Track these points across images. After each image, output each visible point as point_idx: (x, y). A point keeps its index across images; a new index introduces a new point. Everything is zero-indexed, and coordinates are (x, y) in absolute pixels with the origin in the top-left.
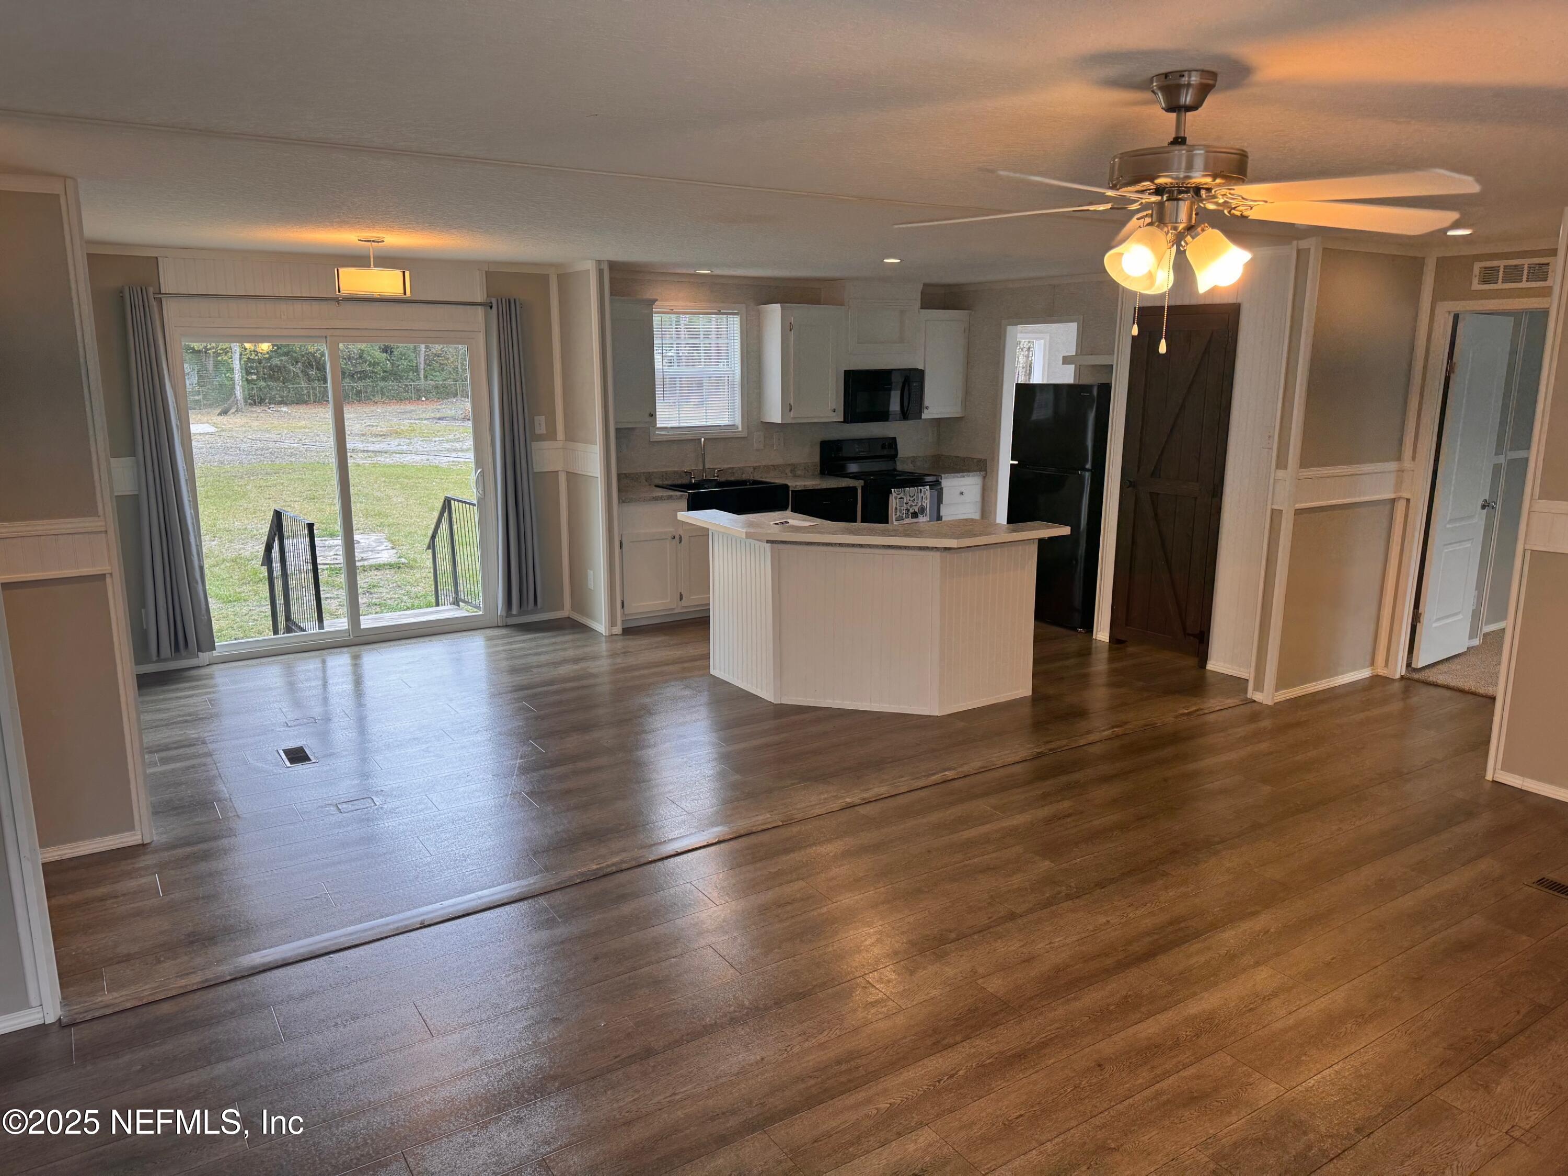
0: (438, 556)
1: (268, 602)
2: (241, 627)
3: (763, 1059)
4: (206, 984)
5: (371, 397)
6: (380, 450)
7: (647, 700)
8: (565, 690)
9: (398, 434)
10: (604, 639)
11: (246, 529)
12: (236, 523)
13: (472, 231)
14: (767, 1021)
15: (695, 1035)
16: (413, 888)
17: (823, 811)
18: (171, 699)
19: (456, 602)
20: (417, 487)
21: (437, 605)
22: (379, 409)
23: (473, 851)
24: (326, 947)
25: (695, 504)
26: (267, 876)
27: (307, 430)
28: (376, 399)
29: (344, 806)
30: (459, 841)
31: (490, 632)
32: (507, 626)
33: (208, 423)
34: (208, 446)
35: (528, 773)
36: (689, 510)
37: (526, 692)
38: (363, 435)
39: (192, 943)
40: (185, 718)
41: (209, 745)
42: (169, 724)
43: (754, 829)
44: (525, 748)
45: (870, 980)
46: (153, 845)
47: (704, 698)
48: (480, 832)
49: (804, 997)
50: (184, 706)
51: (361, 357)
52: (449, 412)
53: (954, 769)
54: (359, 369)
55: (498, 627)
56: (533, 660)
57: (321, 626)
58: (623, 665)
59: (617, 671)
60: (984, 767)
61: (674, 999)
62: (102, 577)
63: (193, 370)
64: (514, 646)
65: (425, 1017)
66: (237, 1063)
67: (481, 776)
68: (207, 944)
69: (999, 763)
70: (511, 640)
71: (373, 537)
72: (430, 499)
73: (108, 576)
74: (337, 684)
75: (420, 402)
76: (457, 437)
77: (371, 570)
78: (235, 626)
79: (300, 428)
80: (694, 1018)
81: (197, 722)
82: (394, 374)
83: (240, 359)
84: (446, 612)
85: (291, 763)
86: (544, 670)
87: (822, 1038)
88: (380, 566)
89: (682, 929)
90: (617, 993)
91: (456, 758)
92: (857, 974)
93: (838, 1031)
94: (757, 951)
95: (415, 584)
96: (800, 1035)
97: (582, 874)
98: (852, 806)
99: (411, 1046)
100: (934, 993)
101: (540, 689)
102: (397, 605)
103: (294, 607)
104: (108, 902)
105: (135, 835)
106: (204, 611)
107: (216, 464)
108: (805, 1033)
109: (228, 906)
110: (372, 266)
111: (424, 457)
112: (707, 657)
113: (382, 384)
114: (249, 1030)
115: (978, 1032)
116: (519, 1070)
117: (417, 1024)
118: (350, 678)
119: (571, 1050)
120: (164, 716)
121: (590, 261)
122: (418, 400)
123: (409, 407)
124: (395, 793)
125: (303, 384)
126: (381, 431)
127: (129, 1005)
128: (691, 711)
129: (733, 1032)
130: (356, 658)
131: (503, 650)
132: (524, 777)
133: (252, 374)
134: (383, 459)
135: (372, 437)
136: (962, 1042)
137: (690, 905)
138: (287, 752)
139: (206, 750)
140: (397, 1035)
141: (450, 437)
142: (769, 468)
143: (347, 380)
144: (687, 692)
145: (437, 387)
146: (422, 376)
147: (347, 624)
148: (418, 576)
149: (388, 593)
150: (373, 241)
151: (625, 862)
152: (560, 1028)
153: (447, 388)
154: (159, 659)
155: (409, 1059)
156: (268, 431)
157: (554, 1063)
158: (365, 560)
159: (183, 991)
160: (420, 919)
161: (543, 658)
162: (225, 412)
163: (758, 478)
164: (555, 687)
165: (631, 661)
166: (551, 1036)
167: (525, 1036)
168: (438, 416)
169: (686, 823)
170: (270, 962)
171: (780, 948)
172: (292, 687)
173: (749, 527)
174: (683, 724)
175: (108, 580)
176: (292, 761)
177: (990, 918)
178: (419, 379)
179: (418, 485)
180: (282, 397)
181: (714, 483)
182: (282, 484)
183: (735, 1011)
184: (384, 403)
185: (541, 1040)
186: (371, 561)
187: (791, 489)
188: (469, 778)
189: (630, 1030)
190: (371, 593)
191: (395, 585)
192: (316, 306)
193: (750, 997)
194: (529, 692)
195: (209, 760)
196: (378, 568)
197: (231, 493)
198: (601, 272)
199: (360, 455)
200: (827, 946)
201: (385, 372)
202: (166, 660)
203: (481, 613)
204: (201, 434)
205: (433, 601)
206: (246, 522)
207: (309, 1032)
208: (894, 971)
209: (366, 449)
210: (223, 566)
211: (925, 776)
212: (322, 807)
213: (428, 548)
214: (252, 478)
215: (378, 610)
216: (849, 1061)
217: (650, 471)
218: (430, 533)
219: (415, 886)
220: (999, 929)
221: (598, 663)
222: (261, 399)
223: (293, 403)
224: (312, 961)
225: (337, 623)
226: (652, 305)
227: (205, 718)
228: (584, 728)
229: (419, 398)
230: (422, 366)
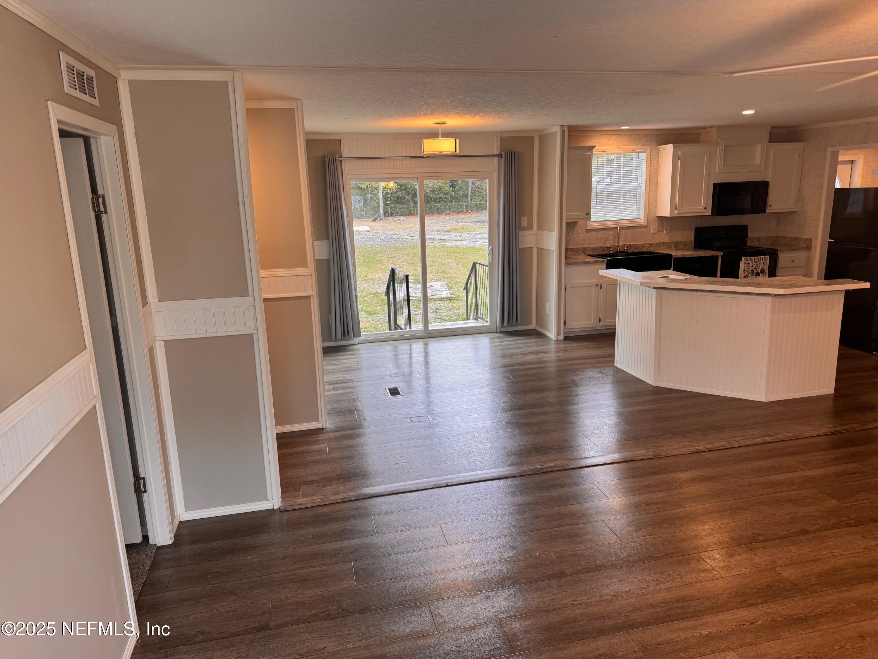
0: (469, 294)
1: (387, 316)
2: (375, 327)
3: (629, 590)
4: (344, 500)
5: (444, 211)
6: (446, 239)
7: (576, 378)
8: (529, 369)
9: (455, 230)
10: (553, 342)
11: (381, 278)
12: (376, 275)
13: (492, 113)
14: (634, 569)
15: (589, 570)
16: (444, 465)
17: (680, 452)
18: (340, 359)
19: (477, 319)
20: (463, 258)
21: (468, 319)
22: (447, 218)
23: (475, 450)
24: (399, 490)
25: (610, 266)
26: (376, 450)
27: (412, 229)
28: (447, 212)
29: (414, 419)
30: (469, 444)
31: (492, 335)
32: (501, 332)
33: (367, 225)
34: (367, 237)
35: (506, 412)
36: (607, 268)
37: (508, 368)
38: (439, 231)
39: (340, 479)
40: (346, 369)
41: (355, 383)
42: (338, 371)
43: (635, 458)
44: (505, 398)
45: (702, 556)
46: (326, 429)
47: (610, 379)
48: (479, 440)
49: (659, 559)
50: (345, 363)
51: (440, 190)
52: (482, 218)
53: (773, 436)
54: (439, 196)
55: (497, 332)
56: (514, 351)
57: (410, 328)
58: (562, 357)
59: (559, 360)
60: (795, 437)
61: (579, 547)
62: (308, 297)
63: (362, 199)
64: (504, 343)
65: (445, 534)
66: (355, 542)
67: (482, 411)
68: (346, 480)
69: (806, 435)
70: (502, 340)
71: (440, 284)
72: (468, 264)
73: (311, 297)
74: (416, 357)
75: (468, 213)
76: (485, 231)
77: (437, 301)
78: (373, 326)
79: (409, 228)
80: (590, 560)
81: (350, 371)
82: (455, 199)
83: (383, 193)
84: (472, 323)
85: (391, 395)
86: (519, 357)
87: (668, 585)
88: (442, 299)
89: (587, 509)
90: (547, 538)
91: (470, 400)
92: (694, 552)
93: (678, 582)
94: (631, 529)
95: (458, 309)
96: (654, 581)
97: (532, 470)
98: (700, 452)
99: (437, 547)
100: (744, 571)
101: (516, 367)
102: (449, 319)
103: (398, 317)
104: (305, 454)
105: (318, 423)
106: (356, 317)
107: (369, 246)
108: (657, 580)
109: (357, 463)
110: (440, 137)
111: (467, 242)
112: (613, 356)
113: (449, 204)
114: (361, 526)
115: (774, 600)
116: (491, 571)
117: (440, 537)
118: (423, 355)
119: (519, 565)
120: (336, 367)
121: (557, 127)
122: (467, 212)
123: (463, 216)
124: (439, 415)
125: (412, 205)
126: (448, 229)
127: (310, 505)
128: (601, 386)
129: (613, 572)
130: (426, 344)
131: (499, 345)
132: (504, 414)
133: (388, 200)
134: (447, 244)
135: (443, 232)
136: (762, 603)
137: (592, 496)
138: (390, 390)
139: (353, 385)
140: (430, 541)
141: (482, 231)
142: (659, 245)
143: (433, 203)
144: (599, 375)
145: (476, 205)
146: (469, 199)
147: (422, 327)
148: (460, 304)
149: (445, 313)
150: (441, 124)
151: (556, 467)
152: (514, 552)
153: (482, 205)
154: (336, 340)
155: (435, 554)
156: (394, 229)
157: (510, 571)
158: (435, 295)
159: (333, 502)
160: (446, 481)
161: (519, 351)
162: (375, 220)
163: (652, 250)
164: (524, 367)
165: (568, 355)
166: (509, 556)
167: (495, 553)
168: (476, 220)
169: (593, 450)
170: (373, 494)
171: (645, 529)
172: (396, 357)
173: (642, 279)
174: (596, 393)
175: (312, 299)
176: (392, 394)
177: (788, 531)
178: (468, 201)
179: (464, 257)
180: (401, 212)
181: (625, 254)
182: (399, 256)
183: (615, 560)
184: (450, 214)
185: (503, 557)
186: (438, 296)
187: (673, 257)
188: (476, 411)
189: (553, 560)
190: (437, 313)
191: (448, 309)
192: (413, 161)
193: (625, 554)
194: (510, 368)
195: (354, 390)
196: (441, 299)
197: (375, 261)
198: (563, 132)
199: (437, 241)
200: (676, 532)
201: (451, 198)
202: (339, 340)
203: (488, 325)
204: (363, 231)
205: (465, 316)
206: (381, 275)
207: (388, 531)
208: (719, 554)
209: (439, 238)
210: (369, 297)
211: (751, 438)
212: (404, 418)
213: (464, 289)
214: (385, 253)
215: (440, 321)
216: (684, 602)
217: (585, 246)
218: (465, 282)
219: (445, 464)
220: (794, 538)
221: (549, 355)
222: (392, 213)
223: (406, 215)
224: (393, 496)
225: (418, 327)
226: (592, 149)
227: (354, 370)
228: (540, 390)
229: (467, 211)
230: (470, 194)
